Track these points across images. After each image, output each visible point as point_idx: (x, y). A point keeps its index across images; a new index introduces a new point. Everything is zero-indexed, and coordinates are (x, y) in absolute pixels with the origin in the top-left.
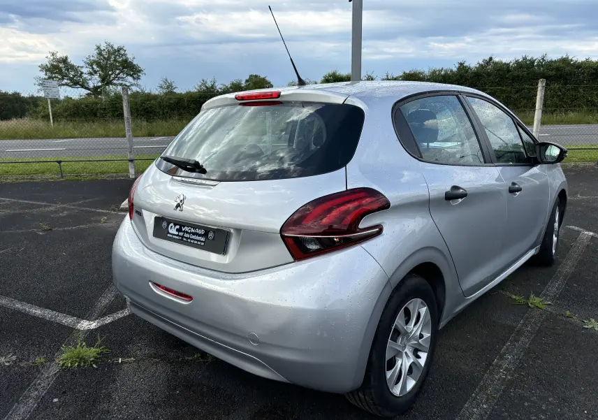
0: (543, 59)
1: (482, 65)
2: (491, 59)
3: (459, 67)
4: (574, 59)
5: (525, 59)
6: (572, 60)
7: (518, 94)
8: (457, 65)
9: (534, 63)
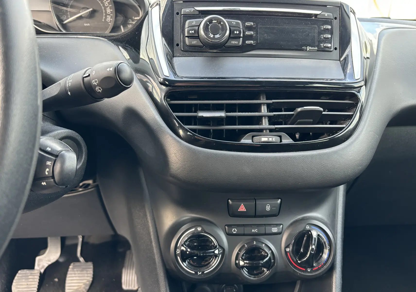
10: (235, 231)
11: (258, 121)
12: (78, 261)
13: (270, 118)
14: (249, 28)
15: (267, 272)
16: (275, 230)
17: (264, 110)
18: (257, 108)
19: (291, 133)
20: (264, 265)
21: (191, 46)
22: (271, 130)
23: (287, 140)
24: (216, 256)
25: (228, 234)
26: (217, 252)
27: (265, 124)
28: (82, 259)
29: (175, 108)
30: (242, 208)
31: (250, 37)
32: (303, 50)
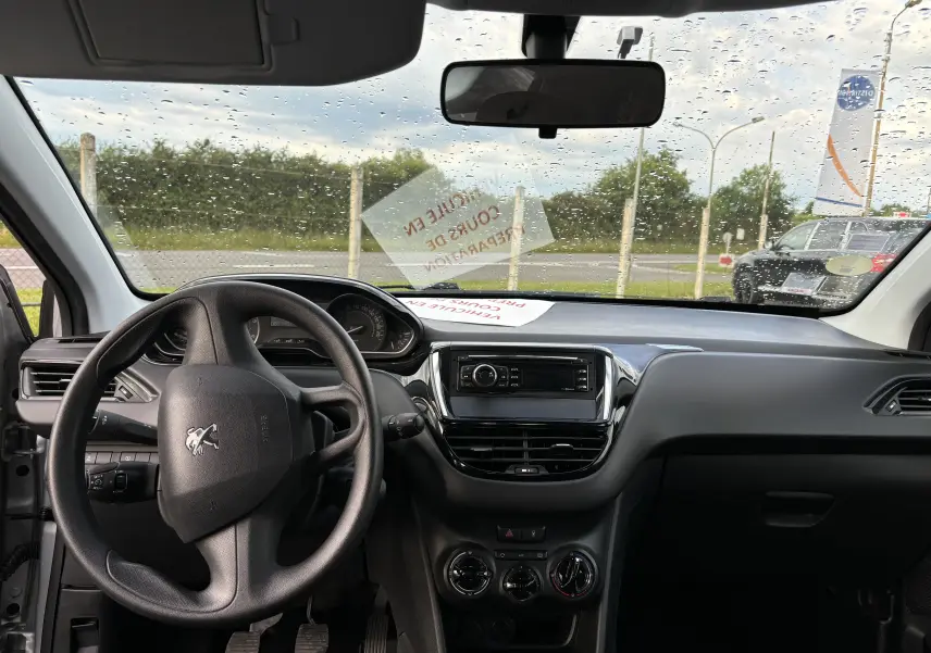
0: (283, 153)
1: (194, 150)
2: (207, 142)
3: (157, 148)
4: (324, 159)
5: (258, 149)
6: (320, 160)
7: (255, 202)
8: (153, 145)
9: (270, 158)
10: (503, 555)
11: (520, 454)
12: (307, 622)
13: (530, 453)
14: (514, 373)
15: (532, 595)
16: (540, 556)
17: (525, 445)
18: (520, 443)
19: (548, 466)
20: (530, 588)
21: (465, 387)
22: (531, 463)
23: (543, 472)
24: (485, 578)
25: (497, 559)
26: (486, 574)
27: (526, 457)
28: (311, 621)
29: (454, 442)
30: (510, 533)
31: (515, 381)
32: (560, 390)
